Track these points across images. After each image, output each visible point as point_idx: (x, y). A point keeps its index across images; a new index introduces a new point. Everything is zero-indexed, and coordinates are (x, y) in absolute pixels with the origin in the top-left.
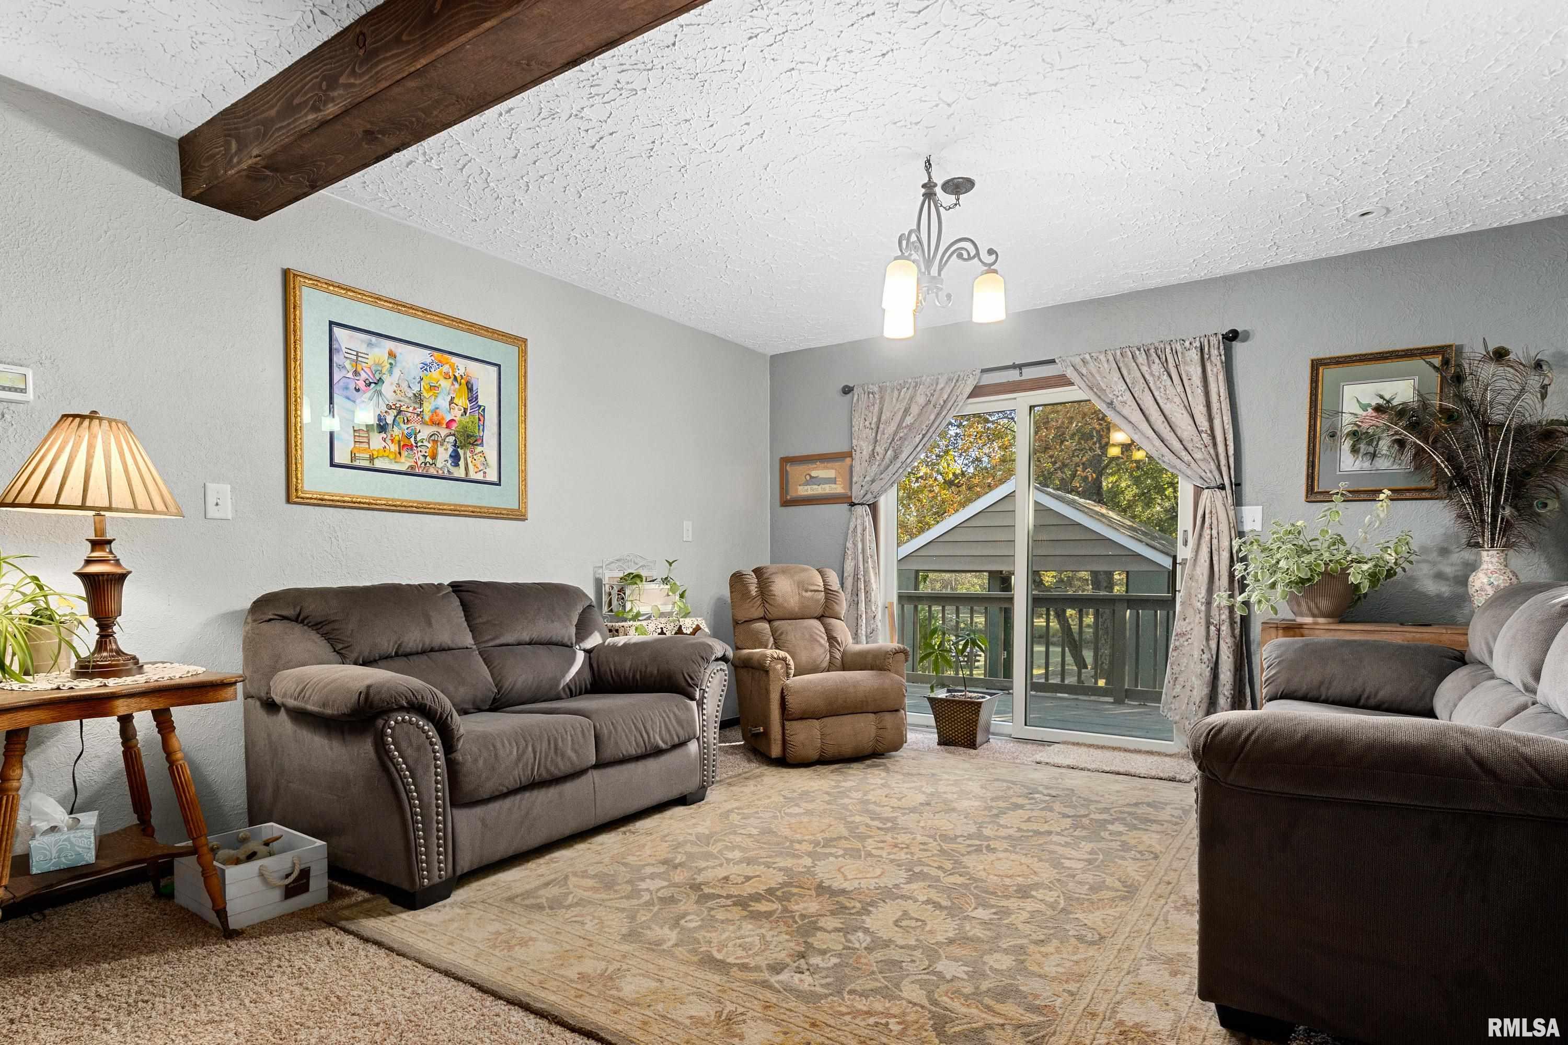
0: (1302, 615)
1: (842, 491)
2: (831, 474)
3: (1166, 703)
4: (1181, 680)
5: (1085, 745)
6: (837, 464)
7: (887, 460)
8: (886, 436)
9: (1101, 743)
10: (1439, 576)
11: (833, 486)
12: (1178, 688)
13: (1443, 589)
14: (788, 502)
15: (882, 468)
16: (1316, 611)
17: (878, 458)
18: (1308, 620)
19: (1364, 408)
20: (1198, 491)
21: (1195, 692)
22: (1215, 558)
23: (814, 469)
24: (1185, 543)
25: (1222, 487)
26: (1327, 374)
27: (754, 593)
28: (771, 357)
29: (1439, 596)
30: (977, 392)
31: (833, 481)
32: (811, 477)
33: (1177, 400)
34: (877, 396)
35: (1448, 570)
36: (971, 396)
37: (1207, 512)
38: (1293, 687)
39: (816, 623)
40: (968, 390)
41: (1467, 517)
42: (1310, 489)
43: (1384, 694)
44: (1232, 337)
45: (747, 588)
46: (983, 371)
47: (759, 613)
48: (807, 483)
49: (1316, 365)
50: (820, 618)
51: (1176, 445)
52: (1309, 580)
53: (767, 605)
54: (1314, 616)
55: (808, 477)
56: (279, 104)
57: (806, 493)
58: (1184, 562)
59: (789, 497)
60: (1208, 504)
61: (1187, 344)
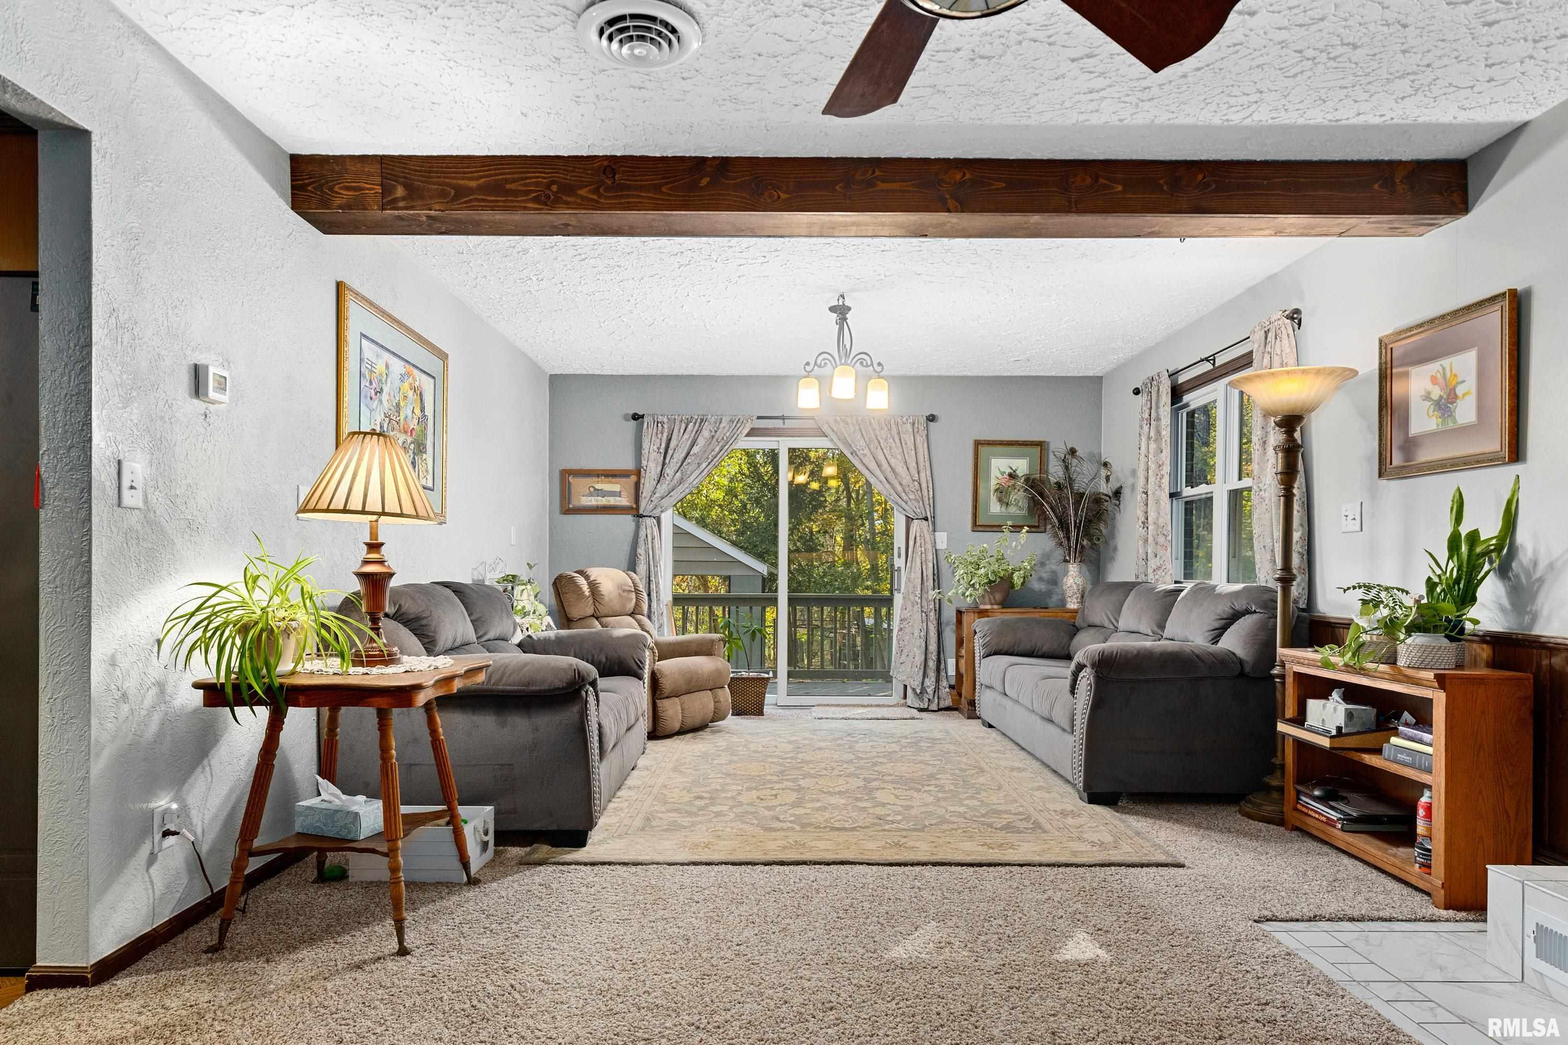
0: (985, 604)
1: (628, 504)
2: (616, 488)
3: (896, 668)
4: (905, 651)
5: (833, 705)
6: (624, 480)
7: (675, 481)
8: (675, 460)
9: (845, 703)
10: (1041, 579)
11: (618, 499)
12: (904, 657)
13: (1043, 587)
14: (568, 509)
15: (670, 487)
16: (993, 601)
17: (668, 478)
18: (988, 607)
19: (1003, 473)
20: (909, 520)
21: (917, 658)
22: (924, 567)
23: (598, 482)
24: (899, 556)
25: (926, 519)
26: (983, 450)
27: (587, 593)
28: (551, 375)
29: (1040, 591)
30: (753, 433)
31: (619, 494)
32: (595, 489)
33: (899, 457)
34: (665, 426)
35: (1045, 575)
36: (748, 435)
37: (918, 535)
38: (1000, 648)
39: (630, 619)
40: (746, 431)
41: (1061, 544)
42: (975, 524)
43: (1045, 648)
44: (932, 418)
45: (581, 589)
46: (759, 418)
47: (590, 611)
48: (591, 495)
49: (978, 444)
50: (632, 614)
51: (899, 488)
52: (994, 582)
53: (597, 604)
54: (992, 604)
55: (592, 489)
56: (483, 180)
57: (589, 503)
58: (899, 568)
59: (571, 506)
60: (919, 530)
61: (904, 419)
